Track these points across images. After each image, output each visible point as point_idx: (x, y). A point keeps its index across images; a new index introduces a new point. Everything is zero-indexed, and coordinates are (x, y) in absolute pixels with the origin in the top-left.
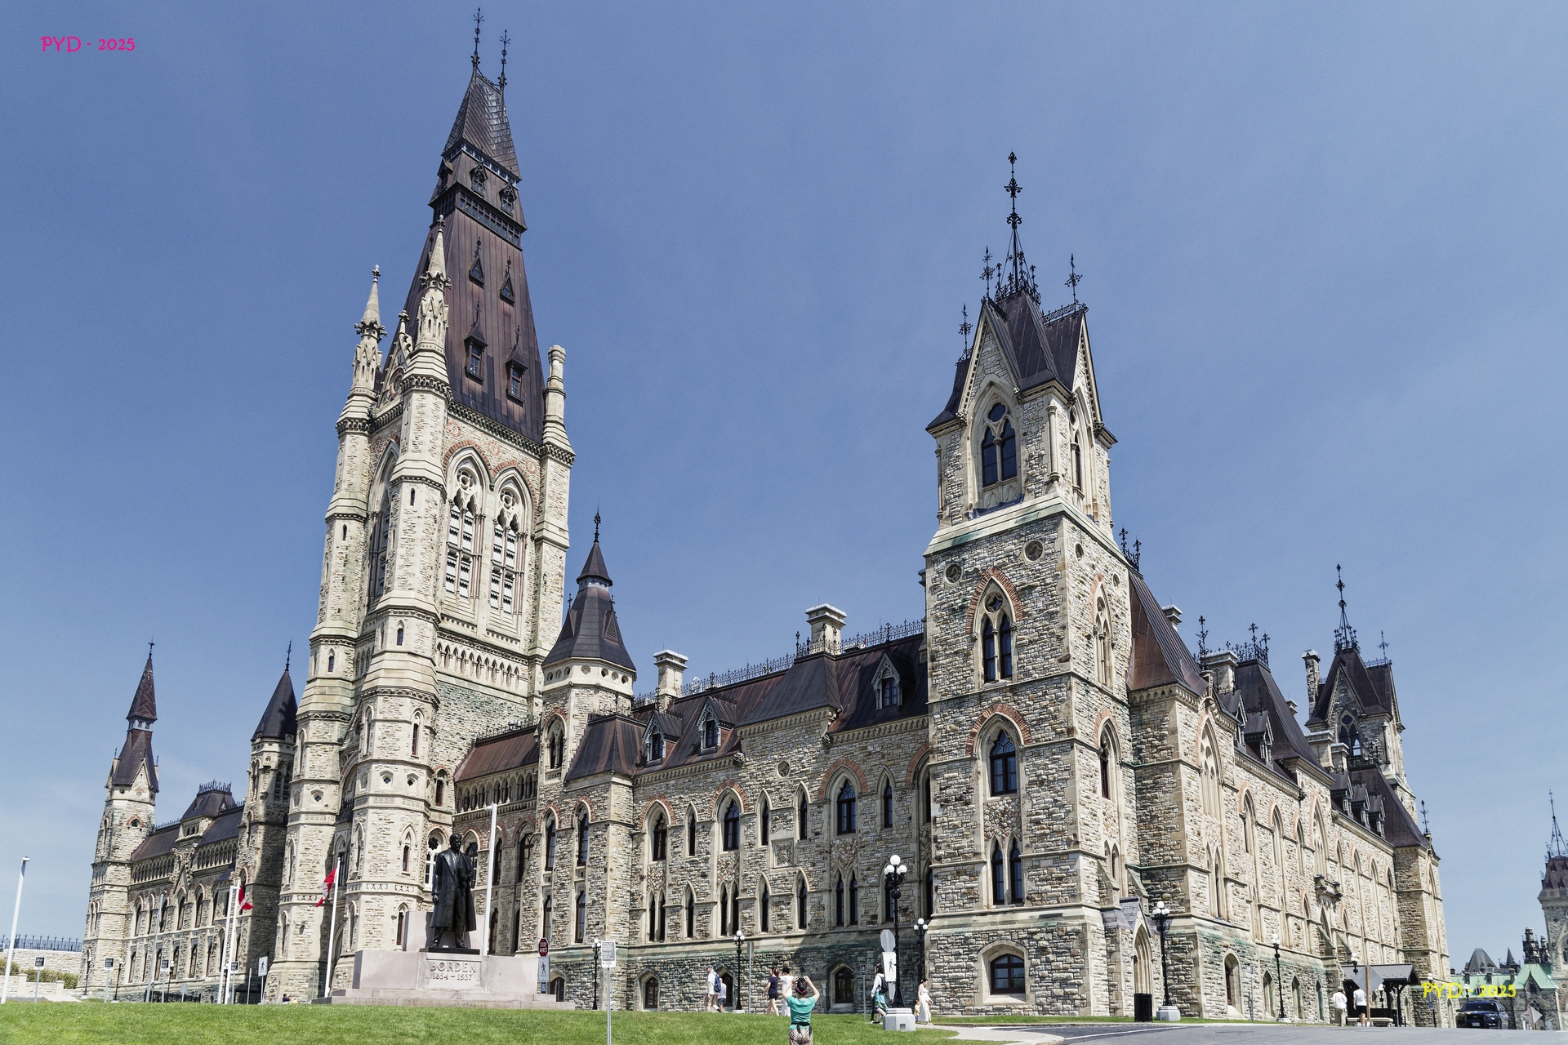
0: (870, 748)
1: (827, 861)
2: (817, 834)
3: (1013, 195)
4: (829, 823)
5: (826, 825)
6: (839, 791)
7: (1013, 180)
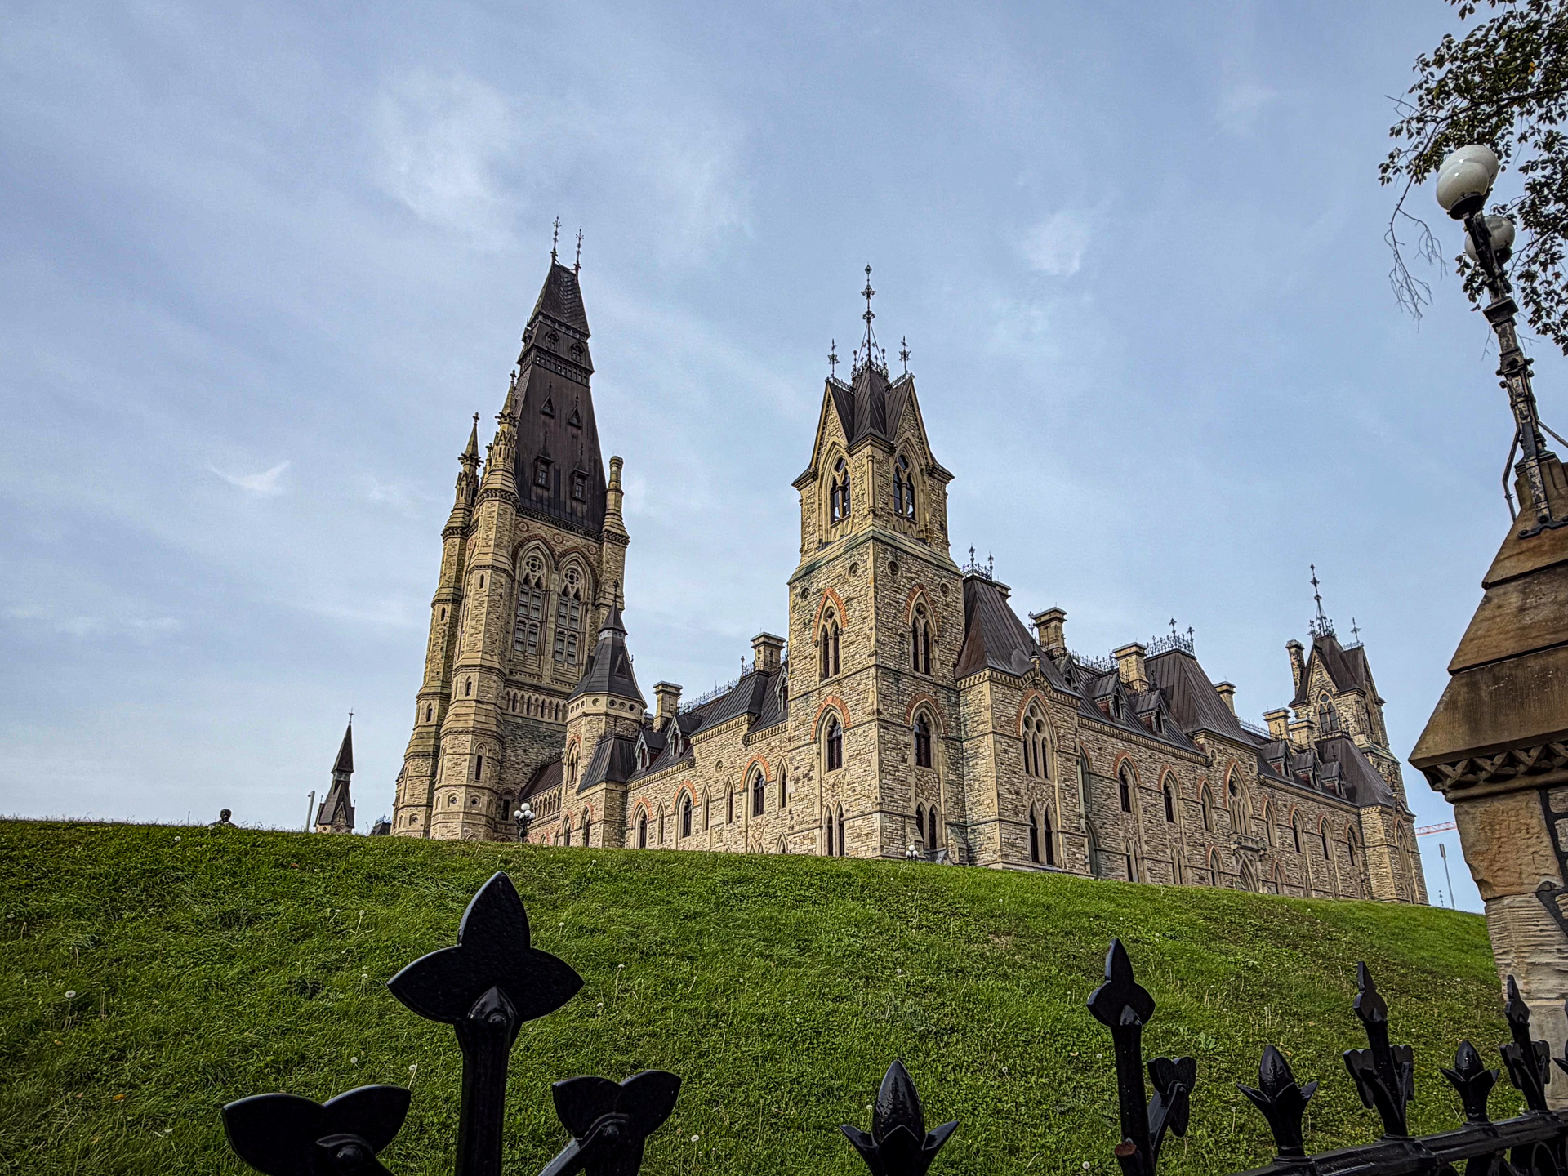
0: (773, 744)
1: (744, 839)
2: (739, 817)
3: (868, 297)
4: (747, 807)
5: (744, 809)
6: (755, 780)
7: (868, 286)
